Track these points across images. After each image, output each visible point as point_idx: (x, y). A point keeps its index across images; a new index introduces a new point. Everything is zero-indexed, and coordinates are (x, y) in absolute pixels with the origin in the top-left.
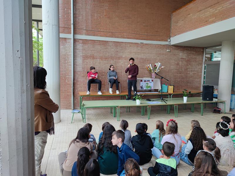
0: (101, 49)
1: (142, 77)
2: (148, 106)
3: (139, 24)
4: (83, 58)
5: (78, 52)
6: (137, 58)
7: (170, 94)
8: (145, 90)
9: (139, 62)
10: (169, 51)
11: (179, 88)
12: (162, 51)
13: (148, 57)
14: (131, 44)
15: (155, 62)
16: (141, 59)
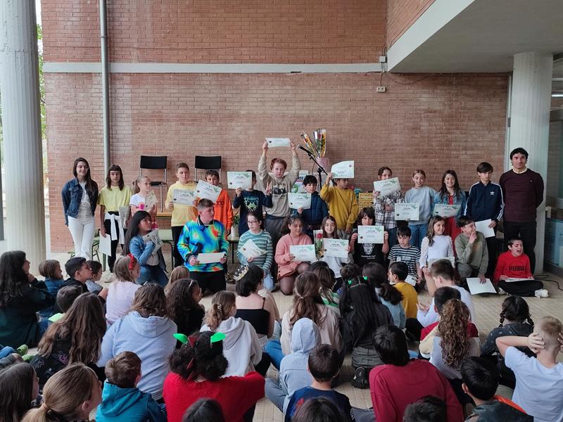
0: (179, 95)
3: (283, 19)
4: (133, 120)
5: (121, 107)
6: (284, 116)
9: (289, 128)
10: (381, 89)
12: (359, 92)
13: (315, 112)
14: (262, 79)
16: (296, 117)
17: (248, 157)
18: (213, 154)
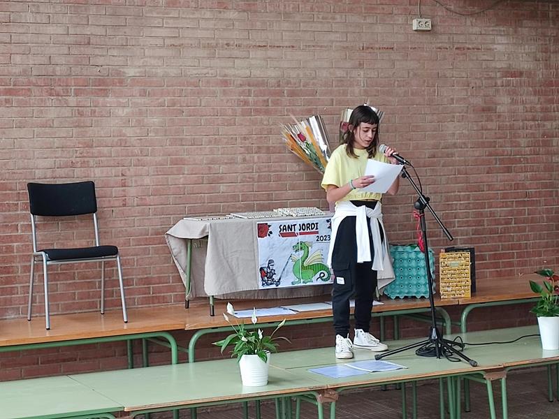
1: (262, 208)
2: (321, 391)
6: (225, 83)
7: (455, 310)
8: (291, 290)
9: (239, 110)
10: (426, 24)
11: (511, 264)
12: (379, 29)
13: (293, 74)
15: (339, 103)
16: (251, 83)
17: (147, 181)
18: (77, 176)
